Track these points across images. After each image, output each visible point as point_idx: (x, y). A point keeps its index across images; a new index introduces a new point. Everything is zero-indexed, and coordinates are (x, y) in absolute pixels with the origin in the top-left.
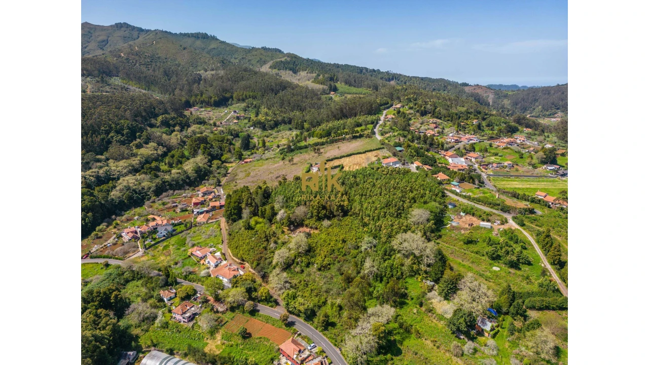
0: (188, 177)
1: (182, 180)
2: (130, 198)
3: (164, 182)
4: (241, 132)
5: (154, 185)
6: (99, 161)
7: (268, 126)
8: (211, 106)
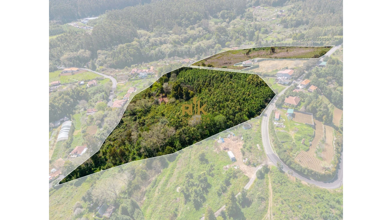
0: (189, 51)
1: (185, 52)
2: (156, 55)
3: (175, 51)
4: (264, 27)
5: (170, 51)
6: (167, 33)
7: (289, 25)
8: (270, 5)
